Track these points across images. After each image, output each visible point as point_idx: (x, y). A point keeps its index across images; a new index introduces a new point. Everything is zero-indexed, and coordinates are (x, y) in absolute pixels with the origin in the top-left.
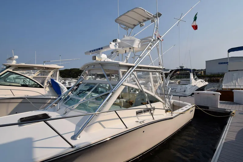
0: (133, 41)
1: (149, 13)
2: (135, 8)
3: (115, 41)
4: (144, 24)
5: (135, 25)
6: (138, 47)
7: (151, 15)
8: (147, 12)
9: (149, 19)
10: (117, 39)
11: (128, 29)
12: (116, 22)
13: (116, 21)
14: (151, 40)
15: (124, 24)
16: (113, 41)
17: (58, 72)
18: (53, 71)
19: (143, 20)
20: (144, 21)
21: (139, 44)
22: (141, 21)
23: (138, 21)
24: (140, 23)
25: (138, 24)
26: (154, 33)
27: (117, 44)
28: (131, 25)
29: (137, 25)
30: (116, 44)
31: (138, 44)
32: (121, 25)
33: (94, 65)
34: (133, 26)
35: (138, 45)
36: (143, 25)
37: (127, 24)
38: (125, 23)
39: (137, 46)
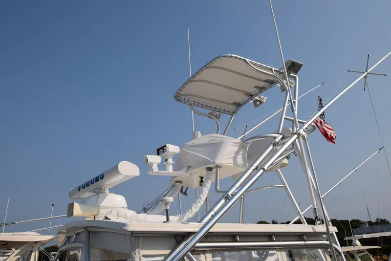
0: (216, 147)
1: (261, 66)
2: (216, 58)
3: (161, 150)
4: (264, 98)
5: (238, 105)
6: (235, 163)
7: (271, 70)
8: (255, 64)
9: (272, 83)
10: (165, 146)
11: (218, 117)
12: (178, 100)
13: (177, 97)
14: (275, 138)
15: (205, 104)
16: (158, 150)
17: (33, 255)
18: (19, 250)
19: (256, 87)
20: (261, 89)
21: (237, 153)
22: (252, 90)
23: (242, 91)
24: (251, 96)
25: (247, 101)
26: (284, 116)
27: (170, 160)
28: (227, 103)
29: (245, 103)
30: (166, 160)
31: (233, 155)
32: (194, 107)
33: (77, 234)
34: (233, 108)
35: (235, 158)
36: (261, 102)
37: (214, 105)
38: (206, 102)
39: (231, 161)
